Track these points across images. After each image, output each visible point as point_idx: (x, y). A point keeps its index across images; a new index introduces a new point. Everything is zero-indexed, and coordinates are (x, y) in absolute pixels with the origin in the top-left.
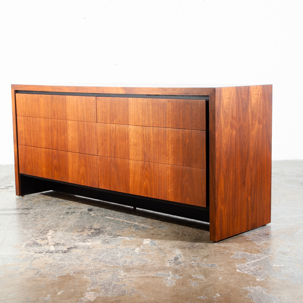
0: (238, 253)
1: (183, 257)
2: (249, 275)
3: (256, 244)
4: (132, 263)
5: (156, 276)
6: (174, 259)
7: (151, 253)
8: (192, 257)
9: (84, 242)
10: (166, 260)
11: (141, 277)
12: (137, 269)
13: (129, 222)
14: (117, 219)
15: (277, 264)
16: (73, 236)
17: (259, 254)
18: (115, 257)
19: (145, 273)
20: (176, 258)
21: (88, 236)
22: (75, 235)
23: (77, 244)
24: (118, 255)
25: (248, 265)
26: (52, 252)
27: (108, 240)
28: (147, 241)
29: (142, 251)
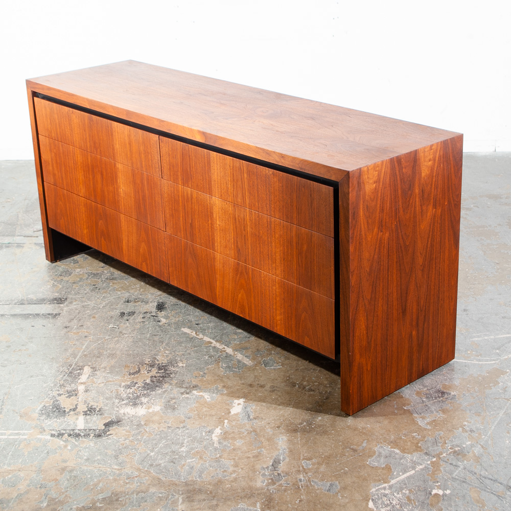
0: (381, 450)
1: (287, 460)
3: (417, 424)
4: (201, 472)
6: (272, 465)
7: (239, 443)
8: (303, 459)
9: (135, 404)
10: (258, 467)
12: (206, 492)
13: (218, 345)
14: (201, 336)
15: (439, 487)
16: (120, 386)
17: (416, 456)
18: (177, 454)
19: (217, 505)
20: (276, 463)
21: (144, 387)
22: (123, 384)
23: (122, 411)
24: (183, 449)
25: (391, 487)
26: (78, 435)
27: (174, 401)
28: (239, 404)
29: (225, 436)
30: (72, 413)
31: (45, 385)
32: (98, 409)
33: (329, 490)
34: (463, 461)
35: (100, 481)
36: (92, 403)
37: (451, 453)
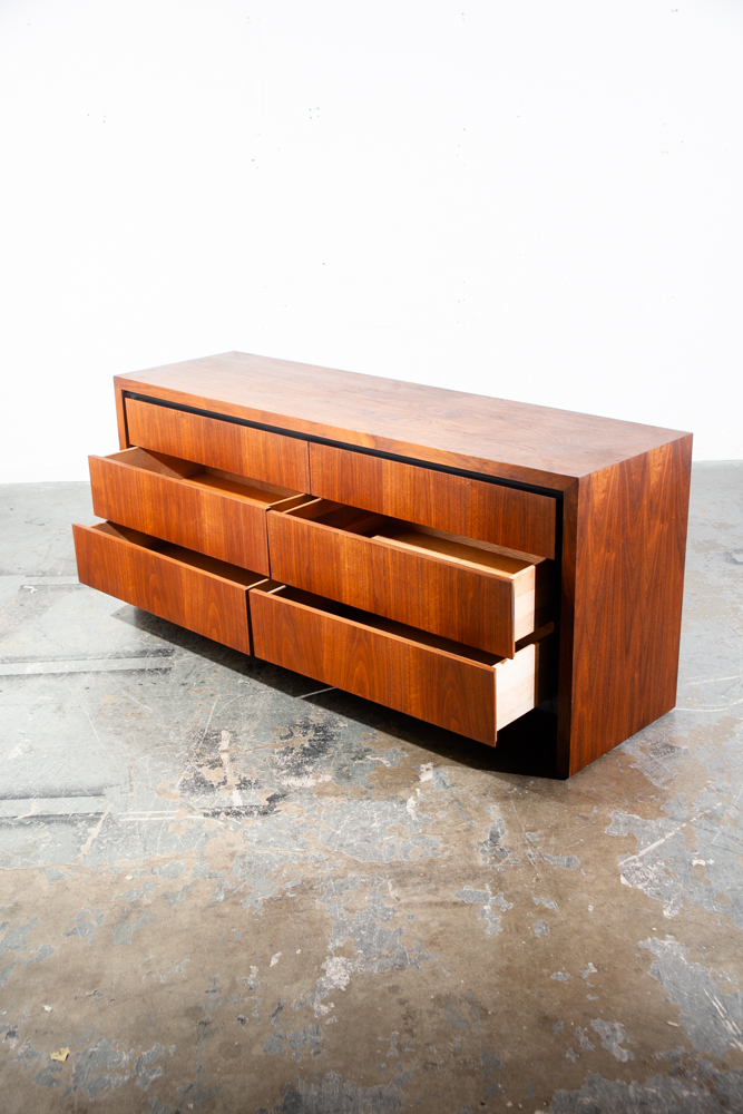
0: (617, 817)
1: (507, 832)
2: (646, 896)
3: (652, 785)
4: (406, 853)
5: (460, 900)
6: (491, 839)
7: (441, 815)
8: (526, 831)
9: (298, 775)
10: (474, 842)
11: (430, 904)
12: (418, 875)
15: (699, 857)
16: (273, 753)
17: (661, 822)
18: (370, 831)
19: (437, 889)
20: (494, 837)
21: (303, 753)
22: (276, 750)
23: (285, 783)
24: (374, 825)
25: (641, 859)
26: (238, 814)
27: (346, 768)
28: (428, 769)
29: (422, 807)
30: (222, 787)
31: (177, 755)
32: (253, 781)
33: (568, 866)
34: (719, 825)
35: (283, 867)
36: (243, 775)
37: (701, 818)
